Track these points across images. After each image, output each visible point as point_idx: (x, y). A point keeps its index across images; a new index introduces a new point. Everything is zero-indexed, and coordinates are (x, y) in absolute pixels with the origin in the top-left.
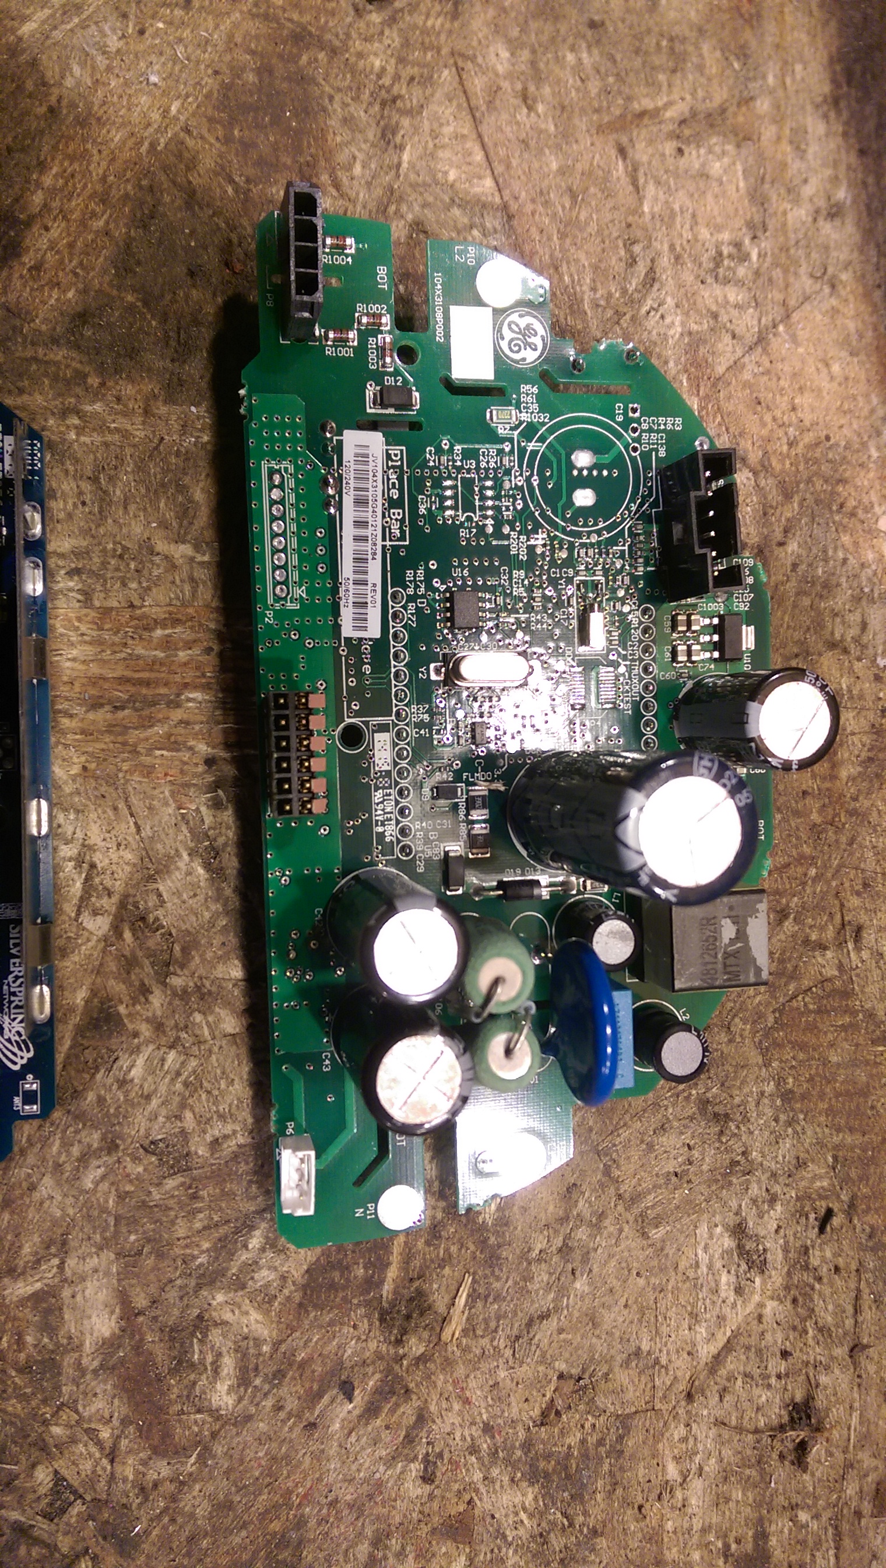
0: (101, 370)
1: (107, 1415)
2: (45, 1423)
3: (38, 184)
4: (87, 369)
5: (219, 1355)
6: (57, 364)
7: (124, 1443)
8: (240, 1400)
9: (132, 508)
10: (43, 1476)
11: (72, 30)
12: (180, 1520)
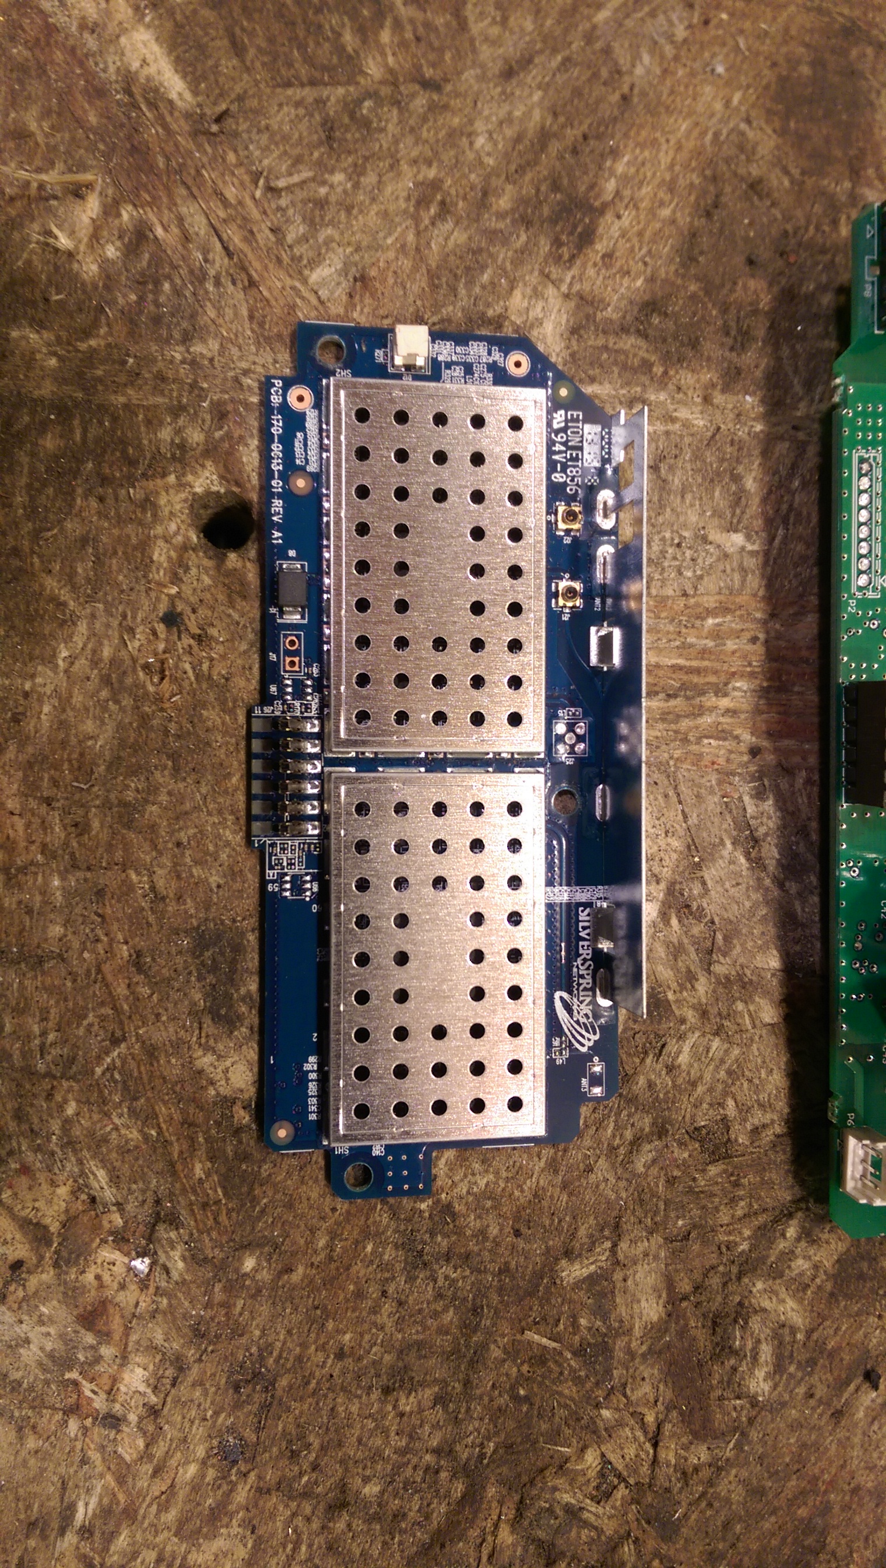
0: (666, 358)
1: (652, 1400)
2: (598, 1406)
3: (612, 172)
4: (653, 359)
5: (759, 1341)
6: (625, 353)
7: (668, 1427)
8: (775, 1386)
9: (689, 497)
10: (591, 1458)
11: (642, 19)
12: (716, 1504)
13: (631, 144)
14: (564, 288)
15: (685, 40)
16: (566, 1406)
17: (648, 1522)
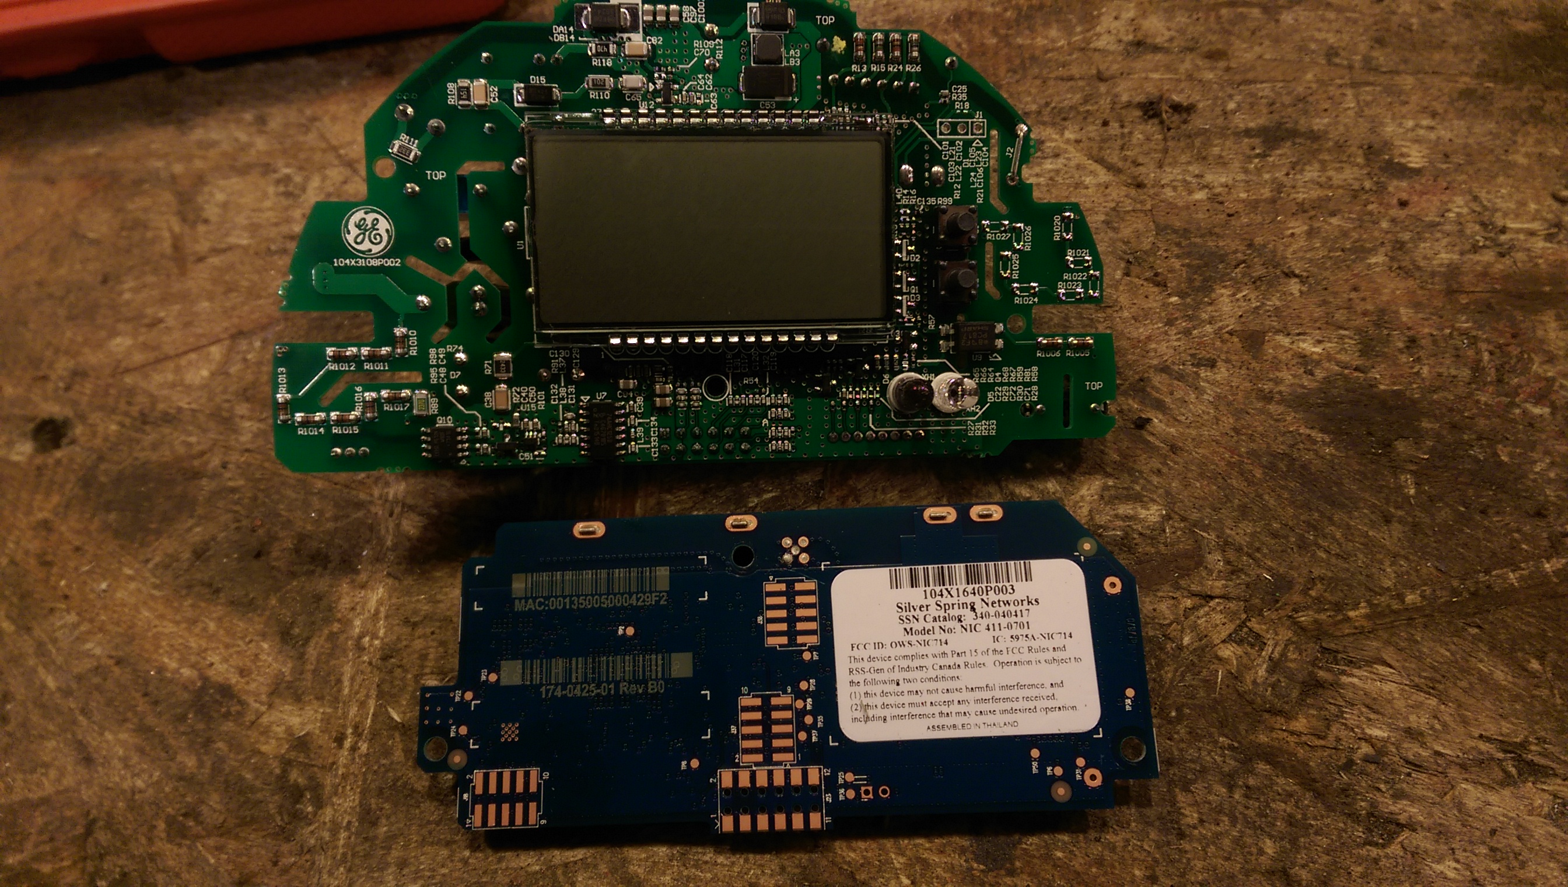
13: (155, 656)
14: (263, 708)
15: (78, 614)
16: (1183, 675)
17: (1277, 601)
